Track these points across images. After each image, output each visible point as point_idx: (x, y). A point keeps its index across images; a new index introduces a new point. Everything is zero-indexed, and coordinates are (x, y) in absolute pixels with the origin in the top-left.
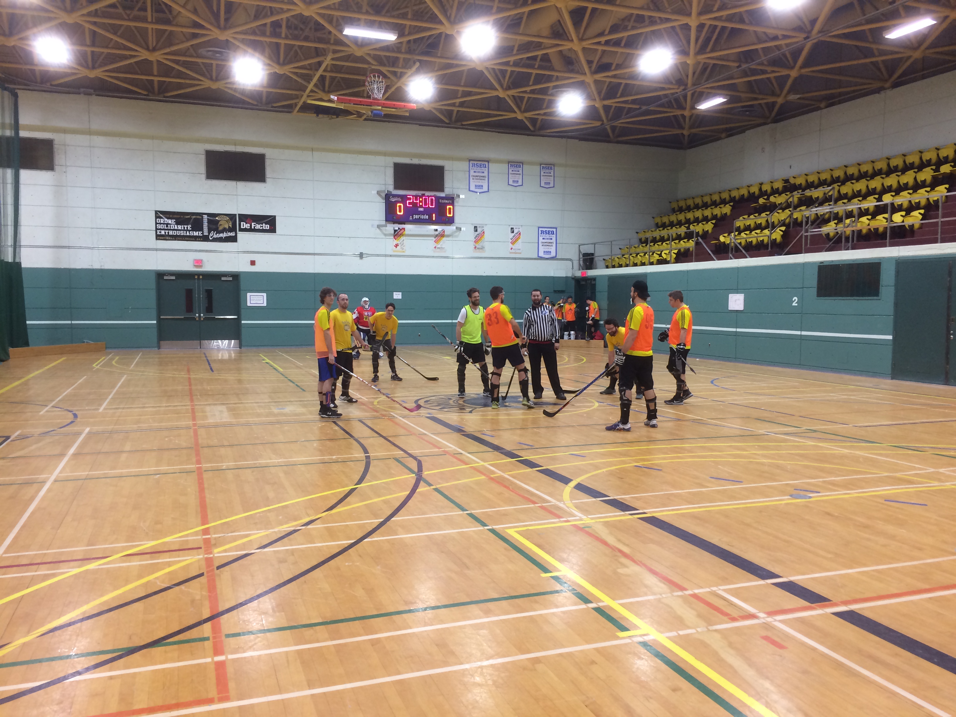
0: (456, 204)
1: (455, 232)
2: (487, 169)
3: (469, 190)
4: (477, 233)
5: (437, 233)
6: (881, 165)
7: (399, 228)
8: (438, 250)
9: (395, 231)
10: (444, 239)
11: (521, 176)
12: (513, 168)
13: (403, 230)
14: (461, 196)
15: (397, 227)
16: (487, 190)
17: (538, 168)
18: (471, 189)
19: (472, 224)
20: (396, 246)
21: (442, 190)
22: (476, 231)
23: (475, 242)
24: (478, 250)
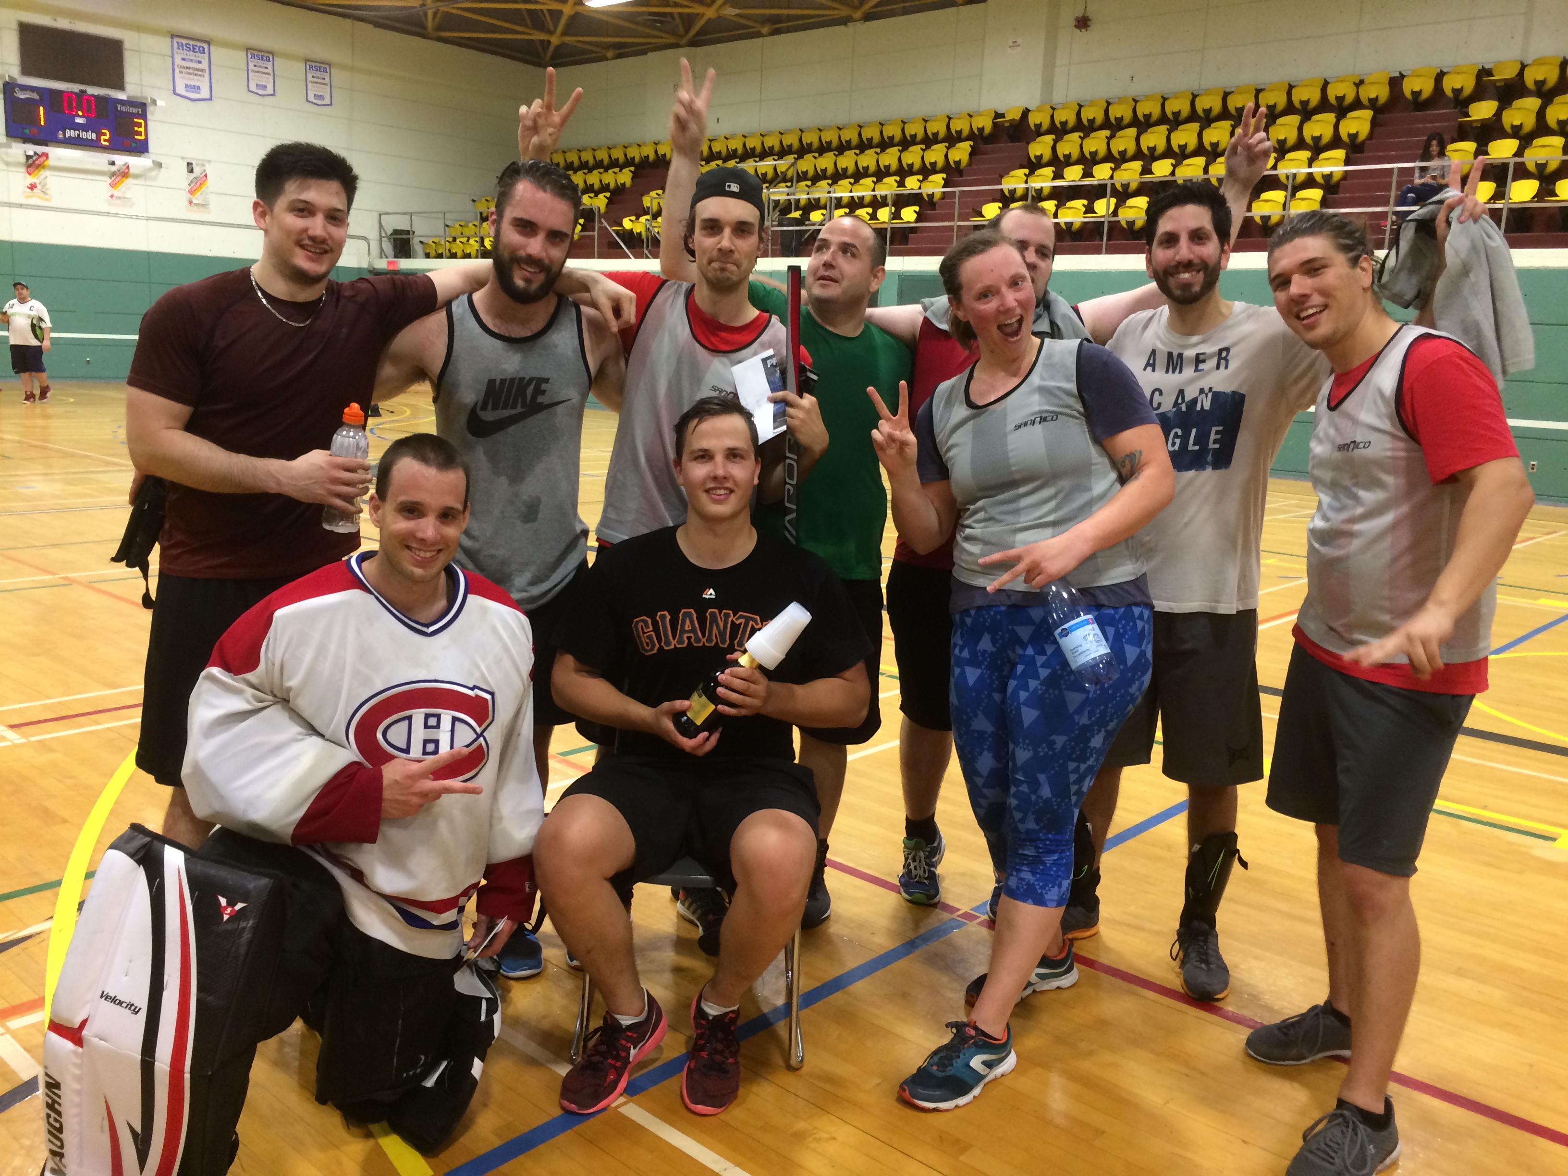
0: (149, 116)
1: (151, 169)
2: (206, 56)
3: (175, 93)
4: (192, 176)
5: (114, 168)
6: (850, 135)
7: (35, 153)
8: (119, 202)
9: (28, 157)
10: (129, 181)
11: (271, 77)
12: (256, 61)
13: (44, 158)
14: (159, 103)
15: (31, 149)
16: (208, 96)
17: (301, 66)
18: (177, 91)
19: (183, 158)
20: (32, 187)
21: (120, 85)
22: (191, 171)
23: (192, 192)
24: (195, 208)
